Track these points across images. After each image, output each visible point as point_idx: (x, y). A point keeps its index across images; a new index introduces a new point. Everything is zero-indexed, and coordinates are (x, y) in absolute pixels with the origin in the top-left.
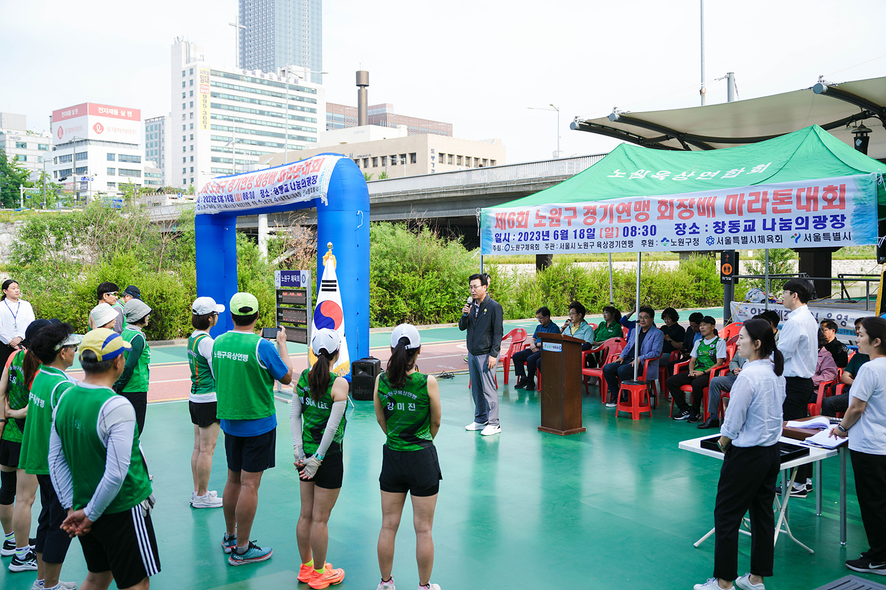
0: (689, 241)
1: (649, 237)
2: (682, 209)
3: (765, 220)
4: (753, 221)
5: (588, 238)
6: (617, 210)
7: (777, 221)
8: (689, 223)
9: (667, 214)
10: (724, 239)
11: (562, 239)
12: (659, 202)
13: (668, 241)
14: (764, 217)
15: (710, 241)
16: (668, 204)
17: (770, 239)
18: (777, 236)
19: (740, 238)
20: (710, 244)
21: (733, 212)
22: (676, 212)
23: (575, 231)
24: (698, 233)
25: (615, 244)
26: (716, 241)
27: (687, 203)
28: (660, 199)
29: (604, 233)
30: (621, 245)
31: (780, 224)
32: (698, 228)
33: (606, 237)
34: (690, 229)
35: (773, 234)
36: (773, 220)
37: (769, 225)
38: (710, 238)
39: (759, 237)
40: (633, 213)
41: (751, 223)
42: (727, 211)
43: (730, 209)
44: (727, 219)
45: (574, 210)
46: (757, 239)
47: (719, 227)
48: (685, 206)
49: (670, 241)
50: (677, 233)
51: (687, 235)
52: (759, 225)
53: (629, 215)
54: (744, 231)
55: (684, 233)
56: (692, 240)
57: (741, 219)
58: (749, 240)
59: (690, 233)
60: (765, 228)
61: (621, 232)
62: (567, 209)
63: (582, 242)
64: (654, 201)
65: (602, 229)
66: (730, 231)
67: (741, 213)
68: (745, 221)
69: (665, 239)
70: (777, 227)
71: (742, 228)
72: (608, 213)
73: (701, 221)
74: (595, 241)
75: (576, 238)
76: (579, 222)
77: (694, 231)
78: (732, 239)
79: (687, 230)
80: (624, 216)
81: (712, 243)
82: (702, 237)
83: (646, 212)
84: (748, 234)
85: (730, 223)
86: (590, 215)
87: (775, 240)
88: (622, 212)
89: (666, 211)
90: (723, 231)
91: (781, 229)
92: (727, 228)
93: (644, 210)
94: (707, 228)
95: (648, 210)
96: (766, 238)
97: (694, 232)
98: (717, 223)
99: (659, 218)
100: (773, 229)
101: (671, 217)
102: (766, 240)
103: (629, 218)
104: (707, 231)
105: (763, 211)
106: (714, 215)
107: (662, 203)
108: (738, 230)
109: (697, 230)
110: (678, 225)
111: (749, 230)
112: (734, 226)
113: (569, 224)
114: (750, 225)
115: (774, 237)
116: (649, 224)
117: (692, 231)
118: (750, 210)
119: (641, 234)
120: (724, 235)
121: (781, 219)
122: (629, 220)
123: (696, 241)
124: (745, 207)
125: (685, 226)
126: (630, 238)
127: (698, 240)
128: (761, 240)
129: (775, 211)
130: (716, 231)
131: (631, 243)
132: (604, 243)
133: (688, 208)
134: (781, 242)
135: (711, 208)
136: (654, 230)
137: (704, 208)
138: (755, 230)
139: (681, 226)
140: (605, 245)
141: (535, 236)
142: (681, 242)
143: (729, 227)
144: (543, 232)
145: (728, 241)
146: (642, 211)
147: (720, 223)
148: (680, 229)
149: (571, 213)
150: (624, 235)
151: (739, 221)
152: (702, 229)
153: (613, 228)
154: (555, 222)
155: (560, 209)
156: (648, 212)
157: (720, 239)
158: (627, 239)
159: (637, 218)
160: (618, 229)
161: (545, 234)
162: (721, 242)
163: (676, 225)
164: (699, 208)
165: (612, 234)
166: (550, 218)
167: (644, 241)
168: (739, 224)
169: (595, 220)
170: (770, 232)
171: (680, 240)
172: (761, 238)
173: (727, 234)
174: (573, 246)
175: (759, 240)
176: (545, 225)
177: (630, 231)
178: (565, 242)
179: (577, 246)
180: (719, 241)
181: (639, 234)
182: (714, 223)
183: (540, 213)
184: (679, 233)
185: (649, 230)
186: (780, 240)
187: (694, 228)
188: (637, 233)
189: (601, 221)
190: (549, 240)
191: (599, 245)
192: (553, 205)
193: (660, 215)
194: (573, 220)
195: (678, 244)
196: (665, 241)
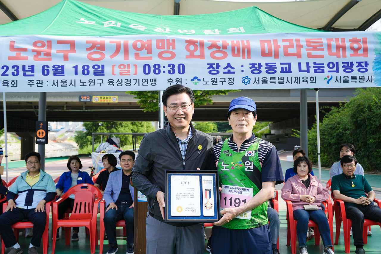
0: (223, 80)
1: (177, 75)
2: (214, 49)
3: (300, 64)
4: (289, 64)
5: (95, 74)
6: (135, 47)
7: (311, 65)
8: (223, 63)
9: (197, 53)
10: (261, 79)
11: (55, 75)
12: (187, 41)
13: (199, 80)
14: (299, 60)
15: (247, 81)
16: (198, 44)
17: (305, 80)
18: (312, 77)
19: (277, 79)
20: (246, 83)
21: (269, 54)
22: (207, 52)
23: (76, 67)
24: (234, 73)
25: (133, 82)
26: (252, 81)
27: (220, 44)
28: (188, 38)
29: (117, 70)
30: (141, 83)
31: (314, 67)
32: (234, 68)
33: (121, 74)
34: (224, 68)
35: (309, 75)
36: (308, 64)
37: (304, 68)
38: (247, 77)
39: (295, 78)
40: (155, 51)
41: (287, 66)
42: (263, 54)
43: (267, 52)
44: (264, 61)
45: (72, 44)
46: (293, 80)
47: (255, 68)
48: (218, 47)
49: (202, 80)
50: (210, 72)
51: (221, 75)
52: (295, 68)
53: (150, 51)
54: (281, 72)
55: (218, 72)
56: (227, 80)
57: (278, 63)
58: (285, 80)
59: (224, 73)
60: (300, 70)
61: (141, 70)
62: (60, 42)
63: (86, 79)
64: (180, 40)
65: (114, 66)
66: (267, 72)
67: (277, 56)
68: (281, 64)
69: (195, 78)
70: (312, 69)
71: (279, 70)
72: (120, 49)
73: (237, 62)
74: (106, 78)
75: (76, 73)
76: (81, 57)
77: (229, 71)
78: (269, 80)
79: (221, 70)
80: (143, 53)
81: (248, 83)
82: (238, 77)
83: (171, 50)
84: (286, 75)
85: (267, 64)
86: (95, 50)
87: (309, 81)
88: (141, 49)
89: (196, 50)
90: (260, 72)
91: (315, 71)
92: (263, 69)
93: (168, 48)
94: (242, 69)
95: (174, 48)
96: (301, 79)
97: (229, 72)
98: (253, 65)
99: (187, 57)
100: (308, 71)
101: (202, 56)
102: (301, 81)
103: (150, 55)
104: (243, 71)
105: (299, 55)
106: (249, 57)
107: (190, 43)
108: (275, 72)
109: (232, 70)
110: (211, 65)
111: (286, 72)
112: (271, 68)
113: (66, 58)
114: (286, 68)
115: (309, 79)
116: (176, 62)
117: (226, 70)
118: (286, 54)
119: (167, 72)
120: (261, 76)
121: (315, 63)
122: (151, 58)
124: (281, 50)
125: (218, 66)
126: (152, 76)
127: (233, 80)
128: (297, 81)
129: (310, 56)
130: (252, 72)
131: (154, 81)
132: (118, 80)
133: (221, 49)
134: (315, 83)
135: (246, 50)
136: (182, 69)
137: (239, 50)
138: (291, 72)
139: (215, 66)
140: (118, 82)
141: (11, 70)
142: (214, 81)
143: (266, 68)
144: (24, 67)
145: (265, 82)
146: (166, 49)
147: (256, 64)
148: (213, 68)
149: (68, 47)
150: (145, 73)
151: (275, 63)
152: (237, 70)
153: (129, 66)
154: (42, 56)
155: (50, 42)
156: (173, 51)
157: (257, 79)
158: (149, 77)
159: (160, 55)
160: (136, 66)
161: (27, 68)
162: (257, 82)
163: (208, 64)
164: (233, 49)
165: (129, 72)
166: (33, 51)
167: (170, 79)
168: (276, 66)
169: (103, 55)
170: (305, 74)
171: (213, 79)
172: (297, 79)
173: (264, 74)
174: (73, 83)
175: (295, 81)
176: (26, 58)
177: (152, 69)
178: (60, 78)
179: (78, 83)
180: (255, 81)
181: (164, 72)
182: (250, 64)
183: (17, 45)
184: (213, 72)
185: (176, 68)
186: (314, 81)
187: (229, 68)
188: (162, 72)
189: (112, 57)
190: (33, 75)
191: (111, 82)
192: (36, 37)
193: (188, 54)
194: (70, 55)
195: (210, 83)
196: (196, 80)
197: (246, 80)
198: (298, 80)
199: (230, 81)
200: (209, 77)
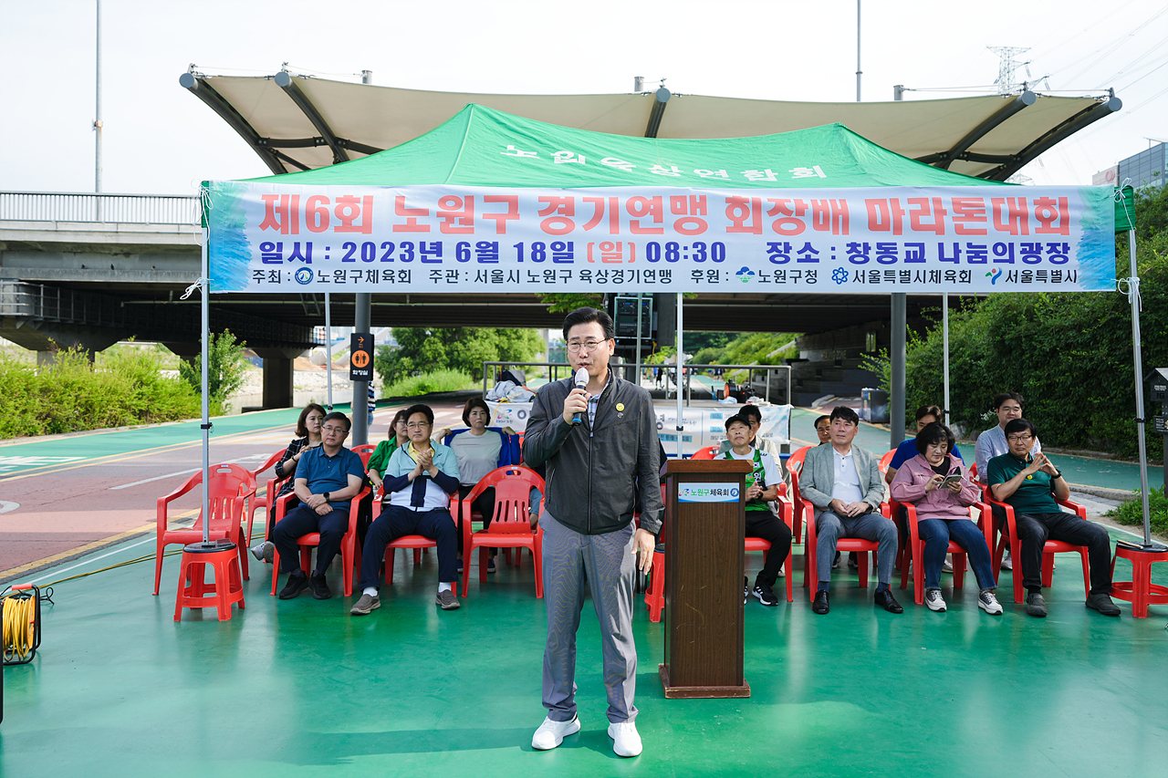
0: (797, 274)
1: (709, 264)
2: (780, 216)
3: (941, 246)
4: (922, 246)
5: (556, 260)
6: (631, 209)
7: (963, 247)
8: (797, 243)
9: (748, 223)
10: (867, 274)
11: (480, 260)
12: (728, 200)
13: (752, 273)
14: (941, 239)
16: (750, 206)
17: (950, 276)
18: (963, 272)
19: (897, 274)
20: (839, 281)
21: (884, 227)
22: (767, 221)
23: (520, 247)
24: (817, 261)
25: (627, 276)
26: (851, 276)
27: (791, 205)
28: (731, 194)
29: (597, 252)
30: (642, 278)
31: (968, 252)
32: (817, 253)
33: (605, 260)
34: (799, 252)
35: (957, 268)
36: (956, 245)
37: (949, 253)
38: (841, 271)
39: (932, 272)
40: (670, 218)
41: (917, 249)
42: (873, 226)
43: (879, 222)
44: (873, 239)
45: (513, 204)
46: (928, 276)
47: (857, 252)
48: (787, 212)
49: (757, 273)
50: (772, 259)
51: (793, 264)
52: (931, 253)
53: (659, 219)
54: (906, 261)
55: (787, 260)
56: (804, 274)
57: (900, 241)
58: (913, 276)
59: (799, 261)
60: (942, 258)
61: (641, 253)
62: (488, 199)
63: (538, 268)
64: (715, 198)
65: (590, 245)
66: (879, 260)
67: (898, 230)
68: (906, 245)
69: (744, 269)
70: (963, 257)
71: (901, 256)
72: (603, 214)
73: (822, 240)
74: (576, 268)
75: (520, 259)
76: (529, 228)
77: (808, 256)
78: (882, 274)
79: (793, 255)
80: (647, 221)
81: (844, 279)
82: (824, 269)
83: (698, 215)
84: (913, 267)
85: (879, 246)
86: (555, 214)
87: (958, 279)
88: (643, 213)
89: (745, 216)
90: (867, 260)
91: (970, 260)
92: (873, 255)
93: (694, 212)
94: (833, 253)
95: (704, 212)
96: (943, 274)
97: (808, 259)
98: (853, 246)
99: (729, 230)
100: (956, 260)
101: (757, 229)
102: (943, 278)
103: (659, 225)
104: (833, 258)
105: (940, 230)
106: (846, 231)
107: (734, 203)
108: (895, 260)
109: (814, 256)
110: (774, 246)
111: (915, 260)
112: (887, 251)
113: (501, 229)
114: (915, 252)
115: (957, 274)
116: (708, 239)
117: (803, 256)
118: (916, 227)
119: (690, 257)
120: (867, 267)
121: (969, 245)
122: (661, 231)
123: (812, 277)
124: (906, 219)
125: (788, 247)
126: (663, 264)
127: (815, 274)
128: (935, 278)
129: (960, 230)
130: (851, 260)
131: (666, 274)
132: (600, 272)
133: (793, 216)
134: (969, 282)
135: (841, 217)
136: (719, 252)
137: (826, 218)
138: (924, 261)
139: (781, 248)
140: (600, 276)
141: (398, 251)
142: (780, 276)
143: (877, 253)
144: (422, 244)
145: (875, 278)
146: (689, 215)
147: (859, 245)
148: (778, 252)
149: (504, 208)
150: (649, 258)
151: (895, 244)
152: (824, 255)
153: (619, 244)
154: (456, 225)
155: (470, 199)
156: (702, 217)
157: (860, 273)
158: (657, 266)
159: (678, 226)
160: (632, 245)
161: (428, 248)
162: (861, 278)
163: (768, 244)
164: (816, 217)
165: (620, 256)
166: (439, 215)
167: (697, 271)
168: (896, 248)
169: (571, 225)
170: (951, 266)
171: (778, 273)
172: (934, 274)
173: (873, 265)
174: (515, 277)
175: (932, 278)
176: (426, 229)
177: (663, 251)
178: (490, 267)
179: (524, 277)
180: (857, 277)
181: (686, 257)
182: (848, 245)
183: (408, 203)
184: (777, 259)
185: (708, 251)
186: (967, 279)
187: (808, 252)
188: (681, 257)
189: (587, 227)
190: (441, 261)
191: (585, 276)
192: (444, 189)
193: (731, 223)
194: (509, 222)
195: (772, 279)
196: (745, 274)
197: (840, 276)
198: (936, 276)
199: (809, 277)
200: (770, 269)
